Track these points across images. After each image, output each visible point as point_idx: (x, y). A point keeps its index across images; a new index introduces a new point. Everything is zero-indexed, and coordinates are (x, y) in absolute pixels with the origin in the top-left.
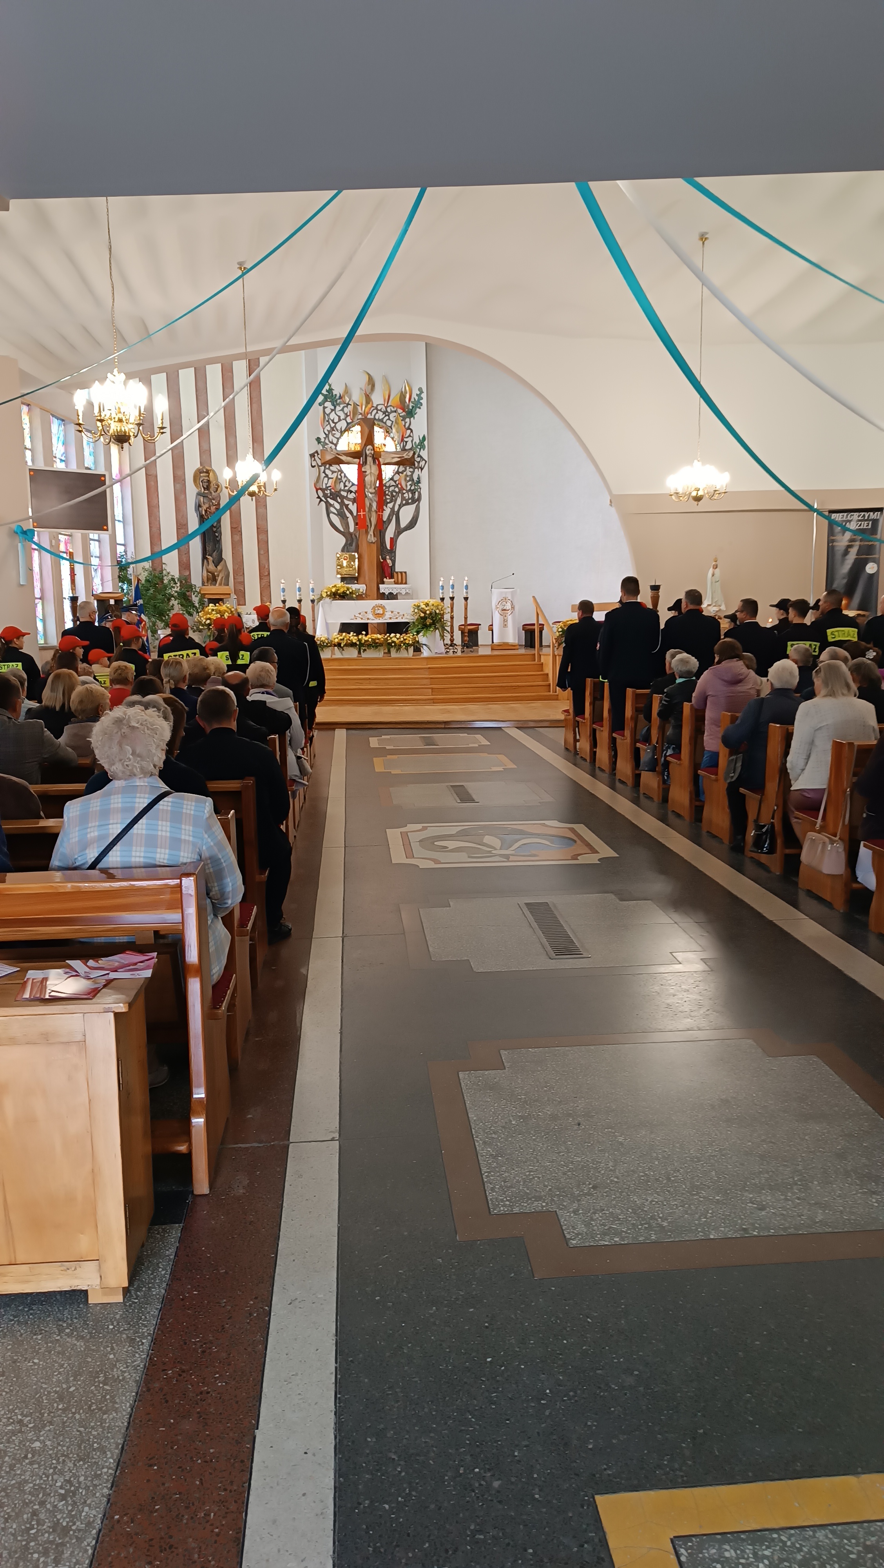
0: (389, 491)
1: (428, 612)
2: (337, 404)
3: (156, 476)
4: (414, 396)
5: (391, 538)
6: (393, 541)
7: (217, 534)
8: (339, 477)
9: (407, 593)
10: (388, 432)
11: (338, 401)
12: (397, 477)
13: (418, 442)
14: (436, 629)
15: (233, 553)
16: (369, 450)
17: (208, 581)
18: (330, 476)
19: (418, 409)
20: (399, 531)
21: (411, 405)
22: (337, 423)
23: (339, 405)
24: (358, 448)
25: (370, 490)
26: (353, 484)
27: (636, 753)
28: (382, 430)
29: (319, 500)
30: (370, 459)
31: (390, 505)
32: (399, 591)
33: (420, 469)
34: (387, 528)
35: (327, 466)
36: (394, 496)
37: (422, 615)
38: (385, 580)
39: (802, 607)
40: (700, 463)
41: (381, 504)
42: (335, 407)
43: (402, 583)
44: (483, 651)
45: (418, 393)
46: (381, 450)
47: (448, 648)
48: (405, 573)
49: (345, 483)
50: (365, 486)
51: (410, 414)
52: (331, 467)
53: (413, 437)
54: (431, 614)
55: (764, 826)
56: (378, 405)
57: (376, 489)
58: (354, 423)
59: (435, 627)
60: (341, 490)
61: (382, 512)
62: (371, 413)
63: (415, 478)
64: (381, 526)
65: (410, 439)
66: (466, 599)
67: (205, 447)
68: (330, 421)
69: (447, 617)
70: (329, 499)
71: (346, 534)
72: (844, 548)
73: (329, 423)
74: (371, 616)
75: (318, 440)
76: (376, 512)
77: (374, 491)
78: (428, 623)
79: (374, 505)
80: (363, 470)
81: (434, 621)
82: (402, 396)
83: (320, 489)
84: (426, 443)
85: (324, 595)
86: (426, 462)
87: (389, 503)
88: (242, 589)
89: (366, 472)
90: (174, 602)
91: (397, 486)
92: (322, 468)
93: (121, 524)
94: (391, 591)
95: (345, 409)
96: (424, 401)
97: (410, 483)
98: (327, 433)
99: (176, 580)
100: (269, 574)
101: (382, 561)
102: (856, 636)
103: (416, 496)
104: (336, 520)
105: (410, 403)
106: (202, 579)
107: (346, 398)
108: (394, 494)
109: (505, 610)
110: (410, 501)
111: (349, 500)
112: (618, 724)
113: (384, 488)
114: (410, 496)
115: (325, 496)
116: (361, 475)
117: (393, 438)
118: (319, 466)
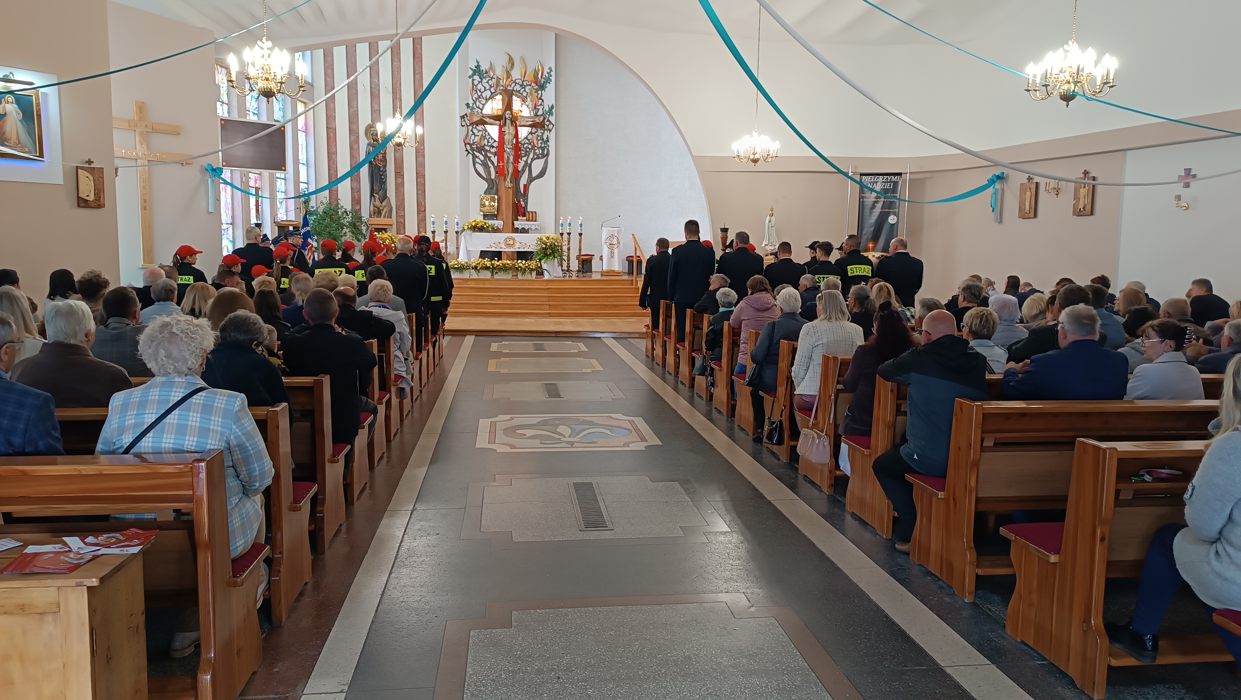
0: (524, 147)
1: (548, 244)
2: (483, 77)
3: (335, 129)
4: (545, 73)
5: (524, 184)
6: (526, 187)
7: (383, 177)
8: (484, 135)
9: (536, 229)
10: (524, 100)
11: (485, 75)
12: (530, 137)
13: (547, 109)
14: (554, 257)
15: (396, 192)
16: (508, 115)
17: (374, 214)
18: (476, 134)
19: (548, 84)
20: (531, 179)
21: (543, 80)
22: (483, 92)
23: (485, 78)
24: (500, 113)
25: (508, 146)
26: (495, 141)
27: (692, 361)
28: (519, 99)
29: (467, 152)
30: (508, 122)
31: (525, 159)
32: (530, 226)
33: (549, 131)
34: (521, 177)
35: (475, 126)
36: (528, 152)
37: (544, 246)
38: (519, 217)
39: (827, 248)
40: (757, 133)
41: (517, 158)
42: (482, 80)
43: (532, 221)
44: (596, 276)
45: (549, 71)
46: (518, 115)
47: (565, 273)
48: (535, 212)
49: (488, 140)
50: (504, 143)
51: (542, 87)
52: (477, 127)
53: (544, 106)
54: (551, 245)
55: (775, 422)
56: (516, 79)
57: (513, 145)
58: (496, 93)
59: (554, 256)
60: (485, 145)
61: (518, 164)
62: (511, 86)
63: (545, 138)
64: (517, 175)
65: (541, 107)
66: (581, 234)
67: (376, 107)
68: (478, 90)
69: (565, 248)
70: (475, 152)
71: (488, 180)
72: (872, 203)
73: (477, 92)
74: (503, 246)
75: (468, 105)
76: (513, 164)
77: (511, 147)
78: (548, 253)
79: (512, 158)
80: (503, 130)
81: (553, 251)
82: (536, 73)
83: (468, 144)
84: (554, 110)
85: (466, 228)
86: (553, 125)
87: (524, 157)
88: (403, 221)
89: (505, 132)
90: (345, 230)
91: (530, 144)
92: (470, 128)
93: (305, 167)
94: (523, 226)
95: (490, 82)
96: (553, 78)
97: (541, 141)
98: (475, 100)
99: (348, 213)
100: (425, 210)
101: (517, 202)
102: (870, 272)
103: (545, 153)
104: (480, 169)
105: (542, 79)
106: (370, 212)
107: (491, 72)
108: (528, 150)
109: (612, 244)
110: (540, 156)
111: (491, 153)
112: (680, 339)
113: (520, 145)
114: (541, 152)
115: (472, 149)
116: (501, 134)
117: (527, 106)
118: (467, 126)
